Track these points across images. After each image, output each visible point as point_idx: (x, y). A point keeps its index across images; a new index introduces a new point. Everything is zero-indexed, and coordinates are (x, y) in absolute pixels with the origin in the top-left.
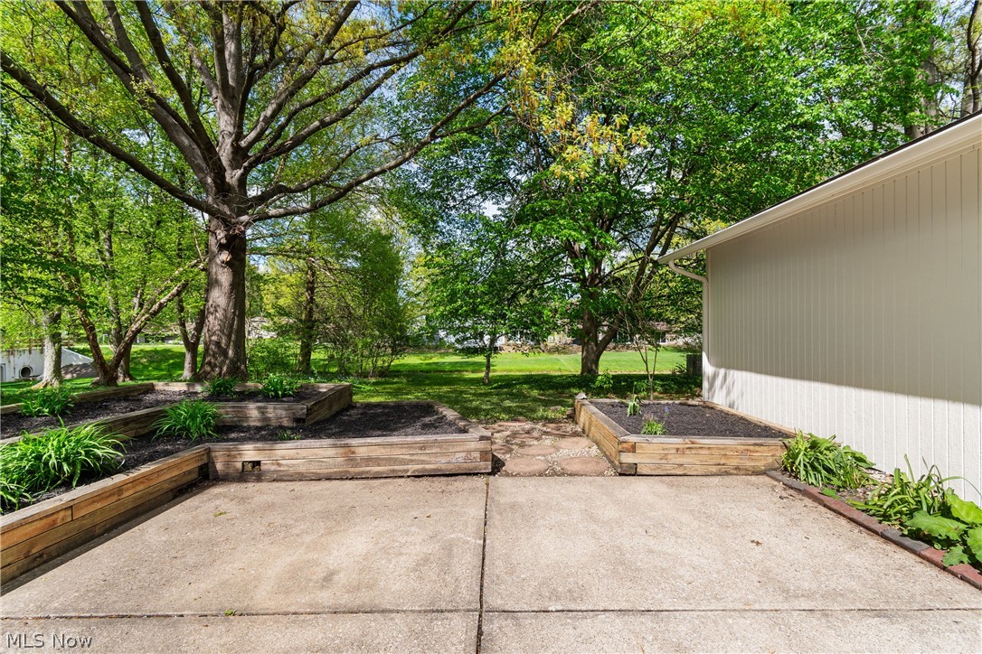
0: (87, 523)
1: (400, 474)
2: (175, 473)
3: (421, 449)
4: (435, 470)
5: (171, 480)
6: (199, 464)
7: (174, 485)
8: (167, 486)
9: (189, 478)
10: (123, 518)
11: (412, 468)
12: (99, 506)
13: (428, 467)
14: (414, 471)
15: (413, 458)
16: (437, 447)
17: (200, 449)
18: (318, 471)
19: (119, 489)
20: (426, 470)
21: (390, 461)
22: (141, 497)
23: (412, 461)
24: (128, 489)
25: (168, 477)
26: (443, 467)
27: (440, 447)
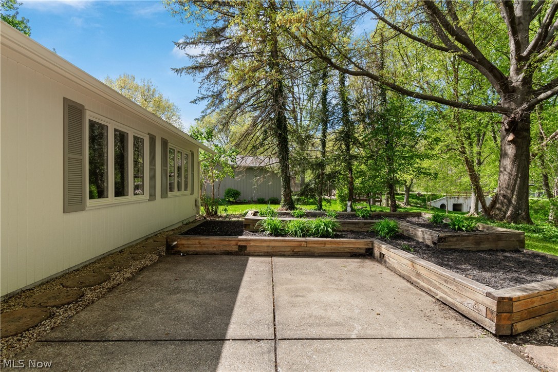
0: (312, 250)
1: (433, 294)
2: (352, 246)
3: (445, 281)
4: (453, 304)
5: (349, 248)
6: (367, 247)
7: (351, 251)
8: (347, 250)
9: (360, 251)
10: (326, 254)
11: (440, 295)
12: (316, 246)
13: (449, 299)
14: (440, 297)
15: (441, 286)
16: (455, 285)
17: (368, 240)
18: (401, 271)
19: (325, 243)
20: (447, 301)
21: (429, 282)
22: (334, 249)
23: (440, 288)
24: (328, 244)
25: (348, 246)
26: (458, 305)
27: (457, 287)
